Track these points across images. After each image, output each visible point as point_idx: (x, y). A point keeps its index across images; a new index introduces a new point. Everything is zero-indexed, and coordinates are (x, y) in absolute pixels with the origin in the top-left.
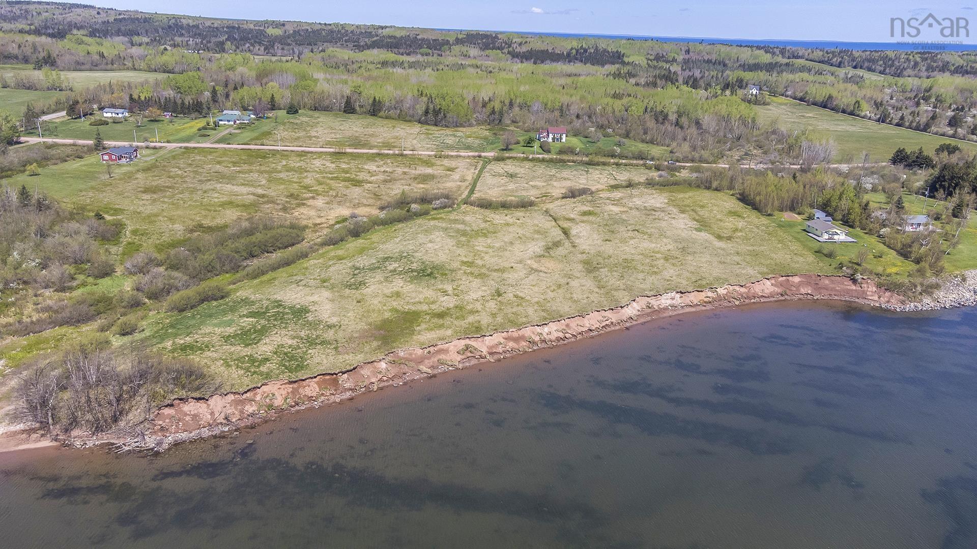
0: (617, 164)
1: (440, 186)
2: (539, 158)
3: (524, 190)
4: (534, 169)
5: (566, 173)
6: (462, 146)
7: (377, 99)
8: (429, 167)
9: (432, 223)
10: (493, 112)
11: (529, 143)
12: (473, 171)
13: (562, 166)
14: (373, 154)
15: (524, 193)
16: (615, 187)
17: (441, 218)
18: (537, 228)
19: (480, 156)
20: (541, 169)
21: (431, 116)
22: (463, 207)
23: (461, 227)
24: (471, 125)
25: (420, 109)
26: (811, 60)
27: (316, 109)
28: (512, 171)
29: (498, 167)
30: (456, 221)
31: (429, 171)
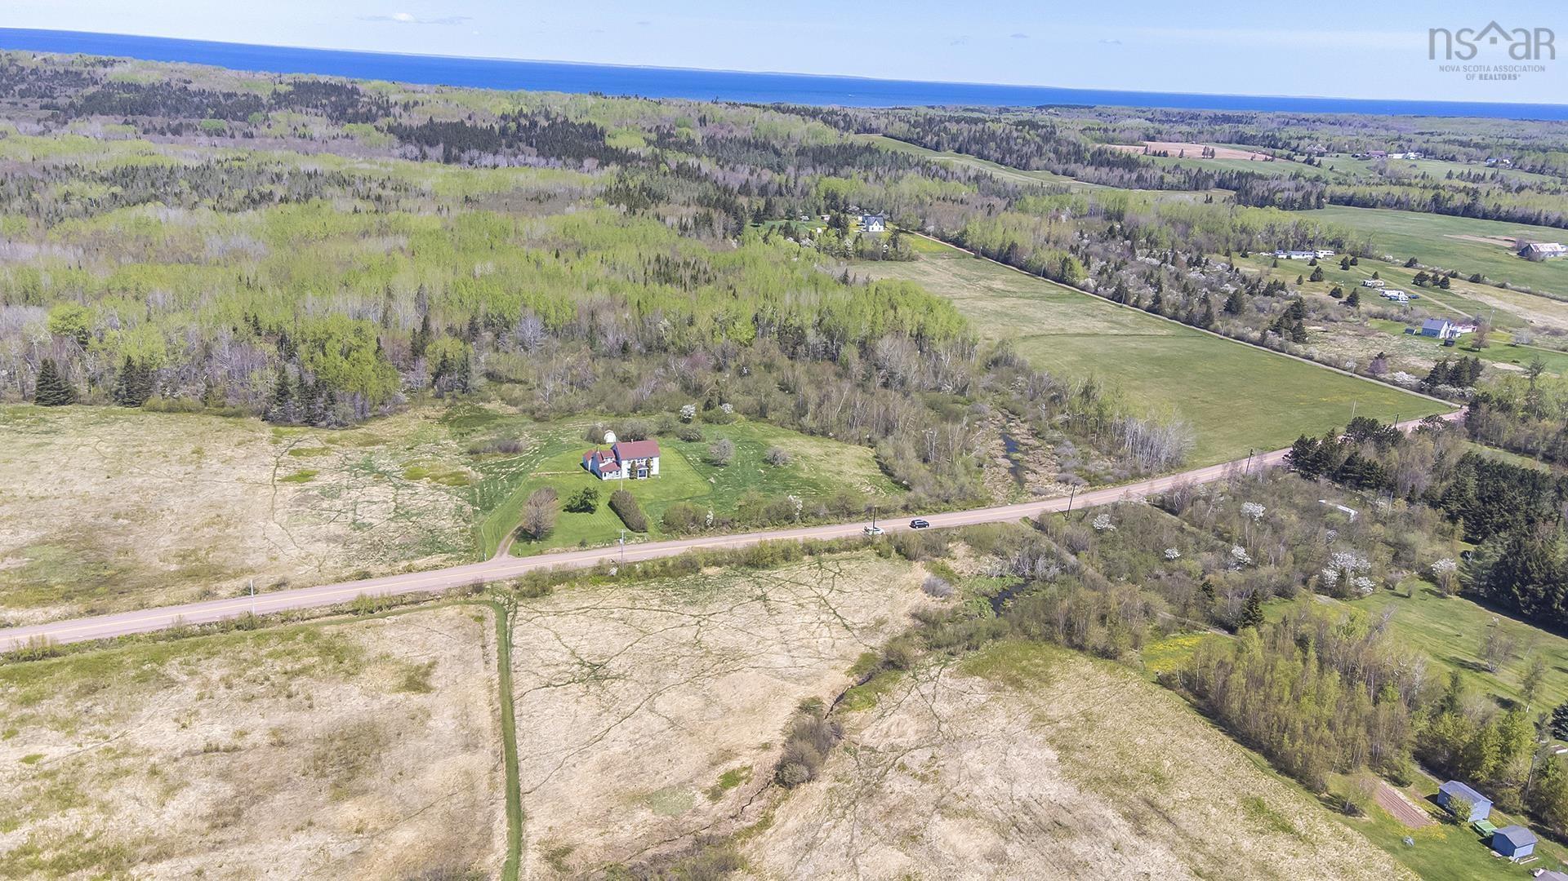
2: (633, 567)
3: (657, 751)
5: (722, 625)
6: (415, 536)
7: (137, 362)
8: (348, 675)
11: (584, 504)
12: (482, 671)
13: (697, 587)
14: (154, 637)
16: (868, 671)
19: (478, 586)
20: (657, 620)
21: (294, 402)
25: (264, 381)
26: (892, 137)
28: (586, 644)
29: (545, 635)
31: (354, 702)
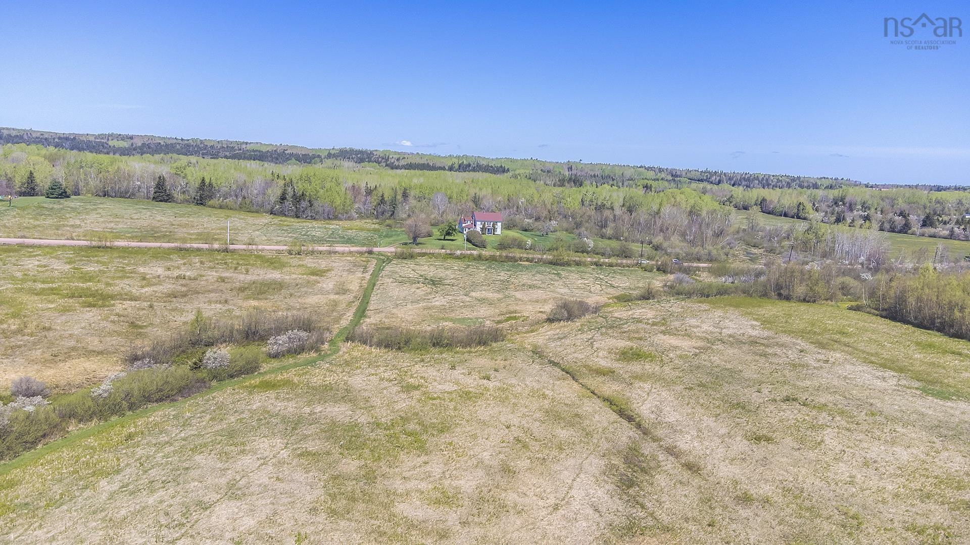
0: (596, 264)
1: (292, 302)
2: (471, 255)
3: (465, 307)
4: (470, 270)
5: (525, 278)
6: (338, 239)
7: (207, 181)
8: (275, 268)
9: (258, 401)
10: (382, 201)
11: (448, 234)
12: (360, 275)
13: (513, 266)
14: (169, 249)
15: (467, 313)
16: (624, 299)
17: (287, 383)
18: (546, 403)
19: (370, 252)
20: (481, 273)
21: (288, 203)
22: (345, 347)
23: (339, 412)
24: (350, 218)
25: (274, 193)
27: (106, 194)
28: (432, 274)
29: (407, 269)
30: (325, 393)
31: (275, 275)
